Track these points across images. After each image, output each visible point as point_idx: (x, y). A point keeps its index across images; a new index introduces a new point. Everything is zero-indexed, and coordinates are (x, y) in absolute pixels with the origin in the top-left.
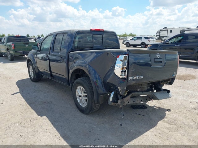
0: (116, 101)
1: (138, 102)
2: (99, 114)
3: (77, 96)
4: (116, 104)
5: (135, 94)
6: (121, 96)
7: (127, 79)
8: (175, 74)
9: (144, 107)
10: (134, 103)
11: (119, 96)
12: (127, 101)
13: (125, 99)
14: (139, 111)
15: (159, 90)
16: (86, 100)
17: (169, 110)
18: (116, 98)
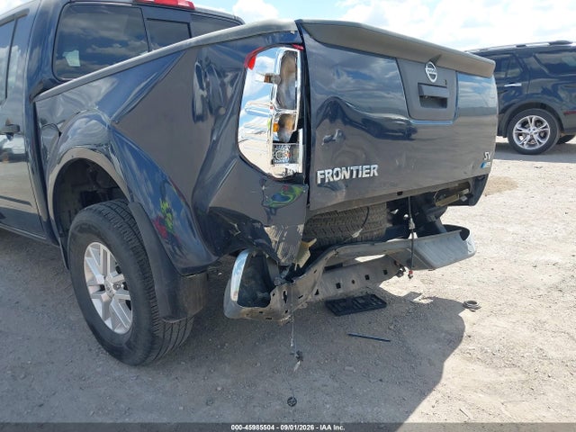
0: (260, 295)
1: (353, 285)
2: (192, 358)
3: (92, 290)
4: (261, 309)
5: (342, 253)
6: (283, 268)
7: (307, 181)
8: (488, 161)
9: (376, 302)
10: (340, 291)
11: (273, 270)
12: (313, 288)
13: (303, 283)
14: (361, 321)
15: (430, 228)
16: (128, 303)
17: (471, 305)
18: (260, 284)
